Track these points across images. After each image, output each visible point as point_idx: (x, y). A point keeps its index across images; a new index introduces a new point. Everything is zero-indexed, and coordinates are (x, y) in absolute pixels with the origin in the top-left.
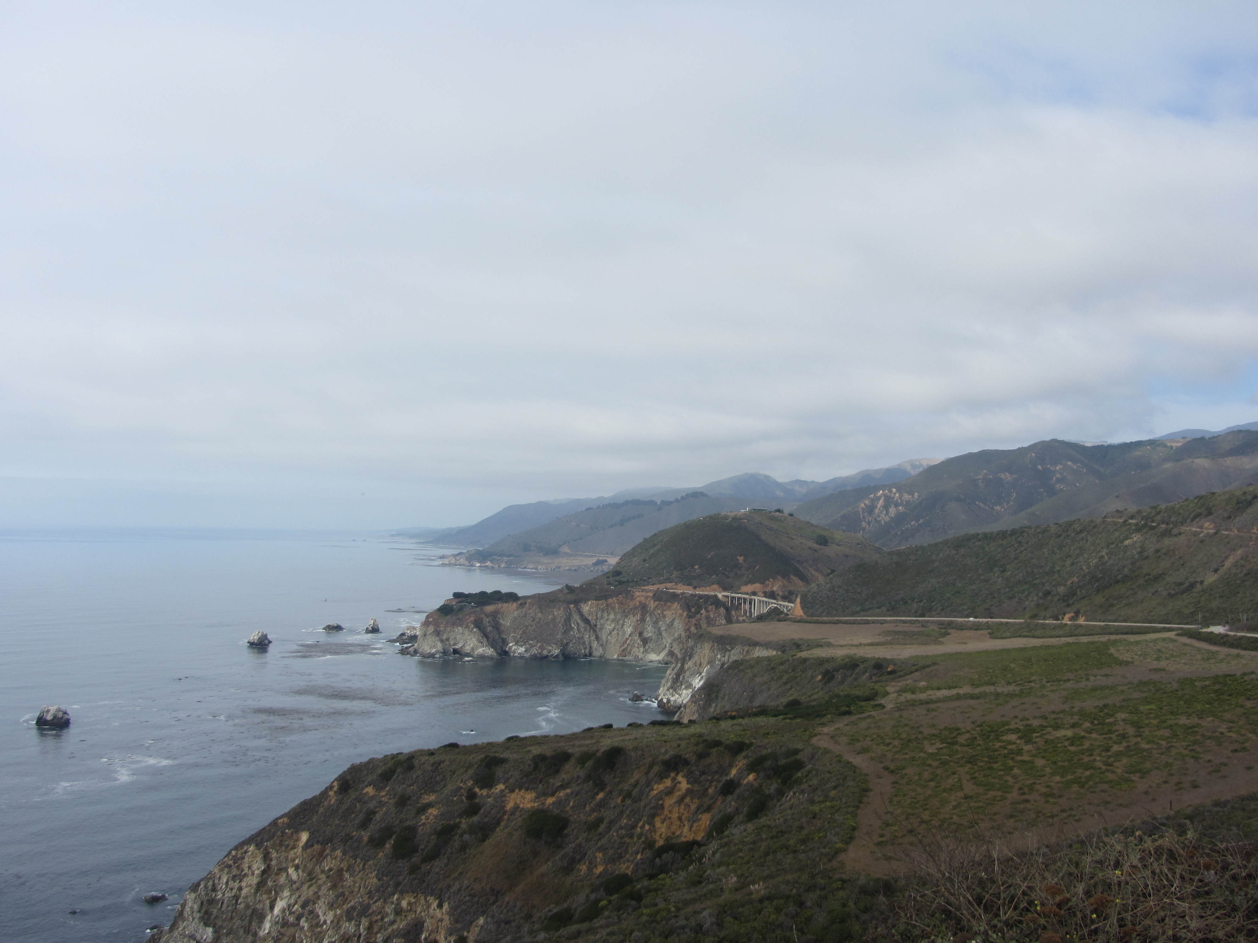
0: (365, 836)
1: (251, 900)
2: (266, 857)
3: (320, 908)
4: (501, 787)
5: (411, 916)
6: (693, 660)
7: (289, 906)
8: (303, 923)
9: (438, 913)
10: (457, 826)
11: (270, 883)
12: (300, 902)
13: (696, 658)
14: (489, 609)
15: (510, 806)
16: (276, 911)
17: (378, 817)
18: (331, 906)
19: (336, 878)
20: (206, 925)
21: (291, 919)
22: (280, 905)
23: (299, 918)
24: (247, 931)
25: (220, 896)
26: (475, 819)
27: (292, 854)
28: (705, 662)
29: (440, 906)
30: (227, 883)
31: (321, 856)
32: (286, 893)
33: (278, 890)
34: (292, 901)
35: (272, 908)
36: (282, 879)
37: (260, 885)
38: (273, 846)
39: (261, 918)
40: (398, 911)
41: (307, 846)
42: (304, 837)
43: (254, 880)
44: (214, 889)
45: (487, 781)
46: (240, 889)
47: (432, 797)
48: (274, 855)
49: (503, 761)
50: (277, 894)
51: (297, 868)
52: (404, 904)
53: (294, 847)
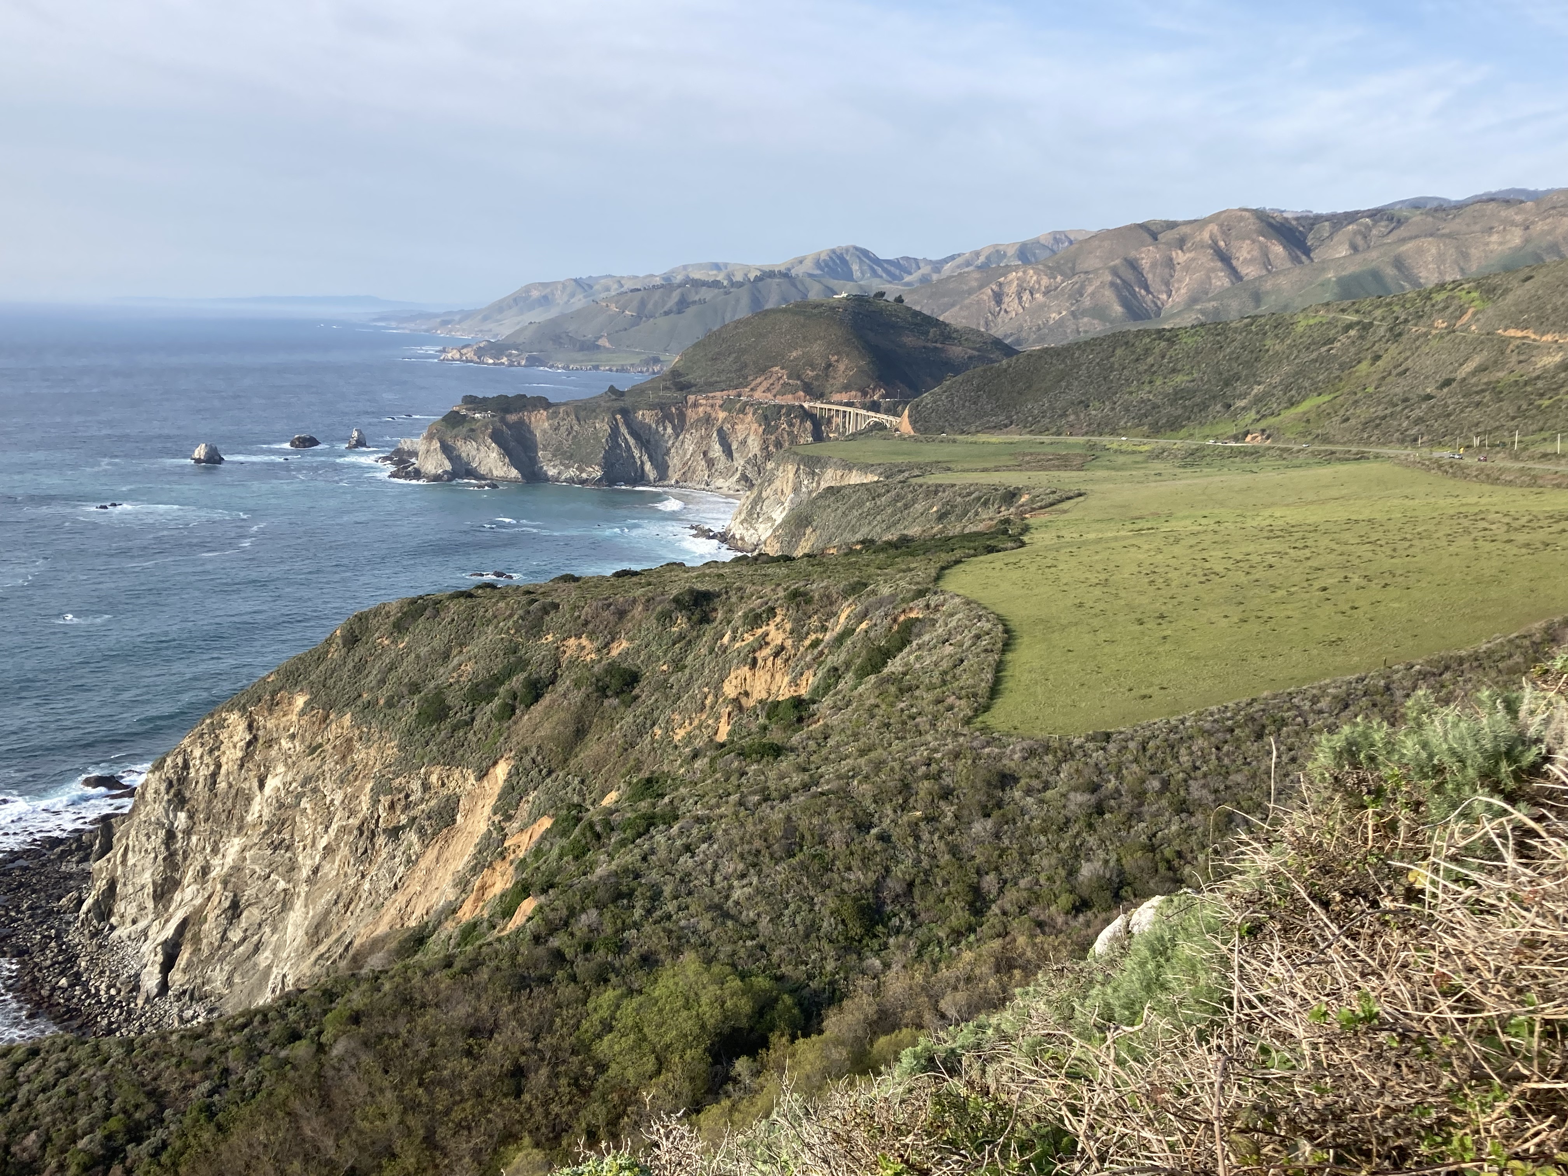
0: (380, 697)
1: (234, 778)
2: (252, 725)
3: (326, 786)
4: (553, 636)
5: (443, 793)
6: (773, 486)
7: (285, 784)
8: (305, 803)
10: (500, 684)
11: (257, 756)
12: (300, 778)
13: (777, 484)
14: (512, 418)
15: (564, 660)
16: (268, 790)
17: (394, 675)
18: (340, 784)
19: (345, 750)
20: (178, 809)
21: (289, 800)
22: (272, 783)
23: (299, 797)
24: (231, 812)
25: (192, 774)
27: (285, 721)
28: (788, 490)
30: (201, 757)
31: (325, 723)
32: (281, 769)
33: (268, 765)
34: (289, 778)
35: (262, 786)
36: (273, 753)
37: (246, 759)
38: (260, 712)
39: (248, 799)
40: (427, 788)
41: (304, 712)
42: (300, 701)
43: (238, 754)
44: (186, 766)
45: (534, 630)
46: (220, 764)
48: (262, 723)
49: (553, 605)
50: (267, 769)
51: (293, 737)
52: (434, 778)
53: (287, 713)
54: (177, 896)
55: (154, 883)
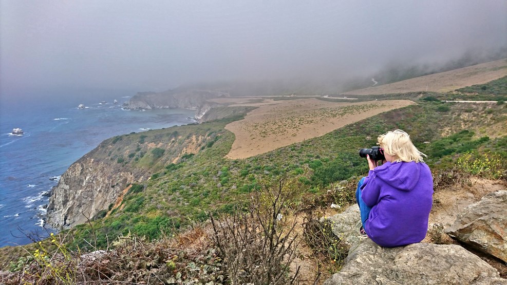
0: (110, 158)
1: (79, 177)
2: (82, 166)
3: (98, 178)
4: (146, 143)
5: (124, 178)
7: (90, 178)
8: (94, 182)
9: (131, 176)
10: (135, 154)
11: (84, 172)
12: (93, 176)
13: (203, 108)
14: (148, 96)
15: (149, 148)
16: (87, 179)
17: (113, 153)
18: (101, 177)
19: (102, 170)
20: (67, 185)
21: (91, 181)
22: (88, 178)
23: (93, 180)
24: (79, 185)
25: (70, 177)
26: (140, 151)
27: (89, 164)
28: (206, 108)
29: (131, 174)
31: (98, 164)
32: (89, 175)
33: (87, 174)
34: (91, 176)
35: (85, 179)
36: (87, 171)
37: (81, 173)
38: (84, 163)
39: (83, 181)
40: (120, 177)
41: (93, 163)
42: (92, 160)
43: (79, 172)
45: (142, 142)
46: (76, 175)
47: (128, 147)
48: (85, 165)
49: (146, 136)
51: (91, 168)
52: (121, 174)
53: (90, 162)
54: (68, 203)
55: (63, 201)
